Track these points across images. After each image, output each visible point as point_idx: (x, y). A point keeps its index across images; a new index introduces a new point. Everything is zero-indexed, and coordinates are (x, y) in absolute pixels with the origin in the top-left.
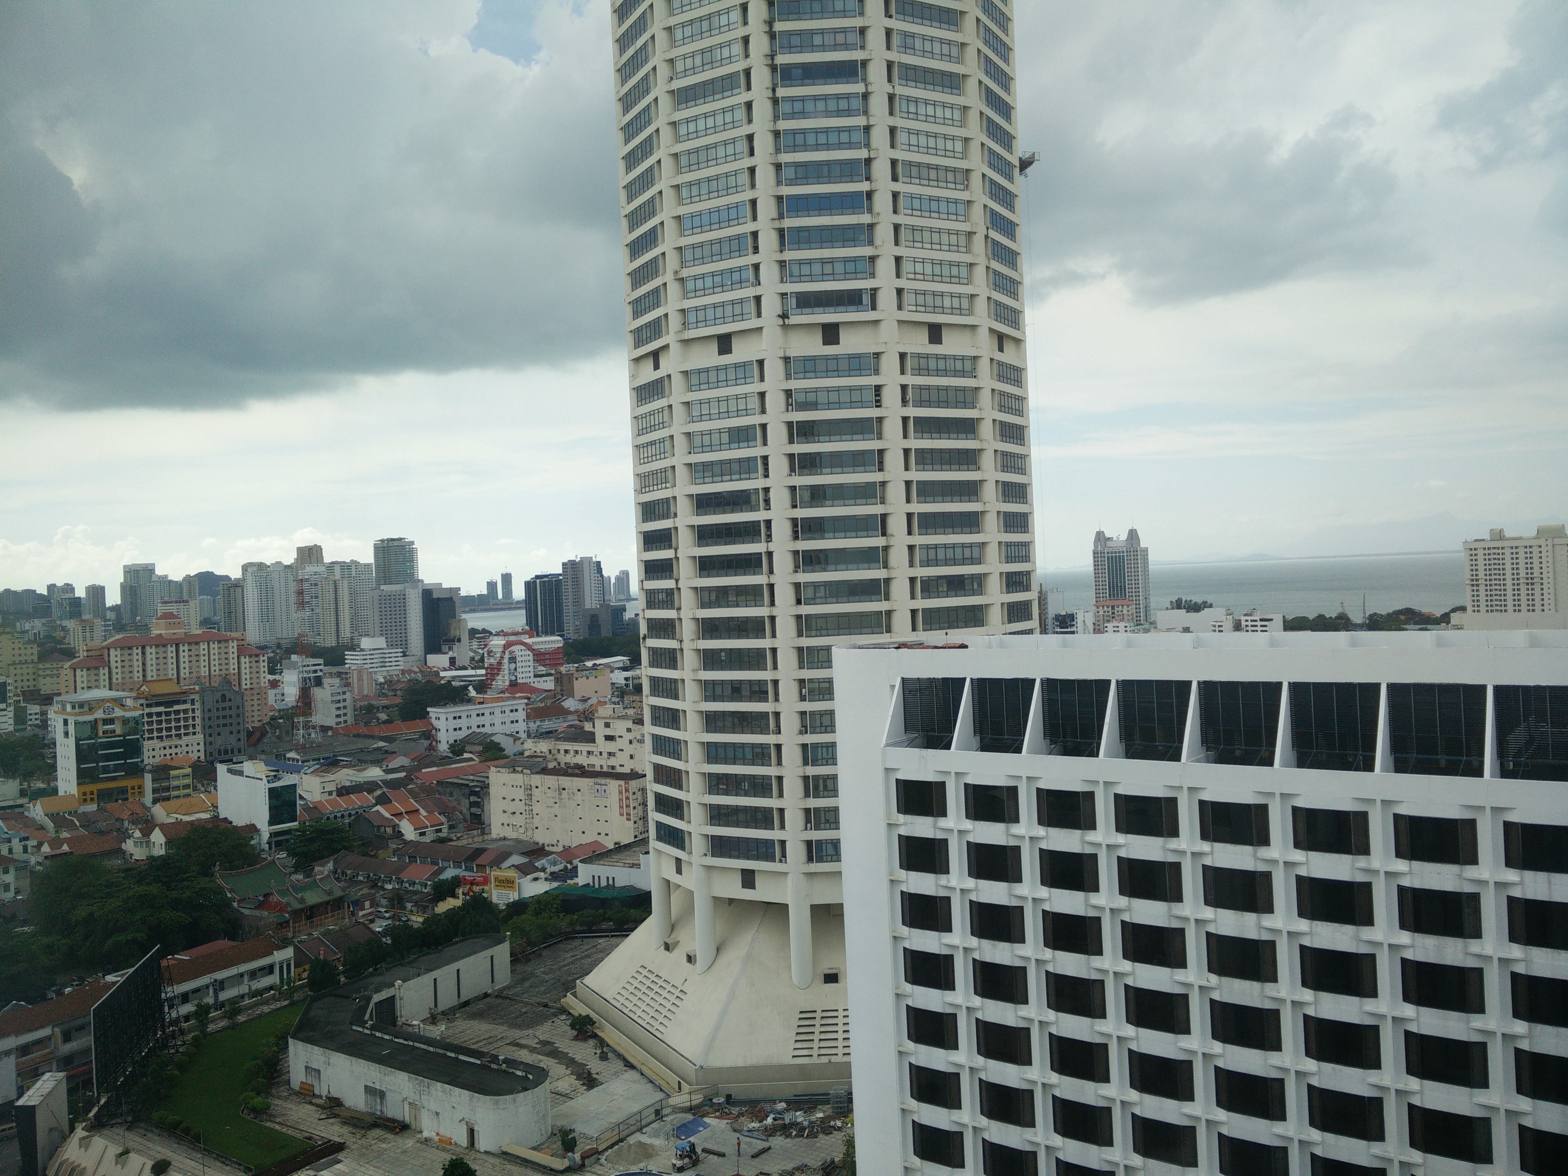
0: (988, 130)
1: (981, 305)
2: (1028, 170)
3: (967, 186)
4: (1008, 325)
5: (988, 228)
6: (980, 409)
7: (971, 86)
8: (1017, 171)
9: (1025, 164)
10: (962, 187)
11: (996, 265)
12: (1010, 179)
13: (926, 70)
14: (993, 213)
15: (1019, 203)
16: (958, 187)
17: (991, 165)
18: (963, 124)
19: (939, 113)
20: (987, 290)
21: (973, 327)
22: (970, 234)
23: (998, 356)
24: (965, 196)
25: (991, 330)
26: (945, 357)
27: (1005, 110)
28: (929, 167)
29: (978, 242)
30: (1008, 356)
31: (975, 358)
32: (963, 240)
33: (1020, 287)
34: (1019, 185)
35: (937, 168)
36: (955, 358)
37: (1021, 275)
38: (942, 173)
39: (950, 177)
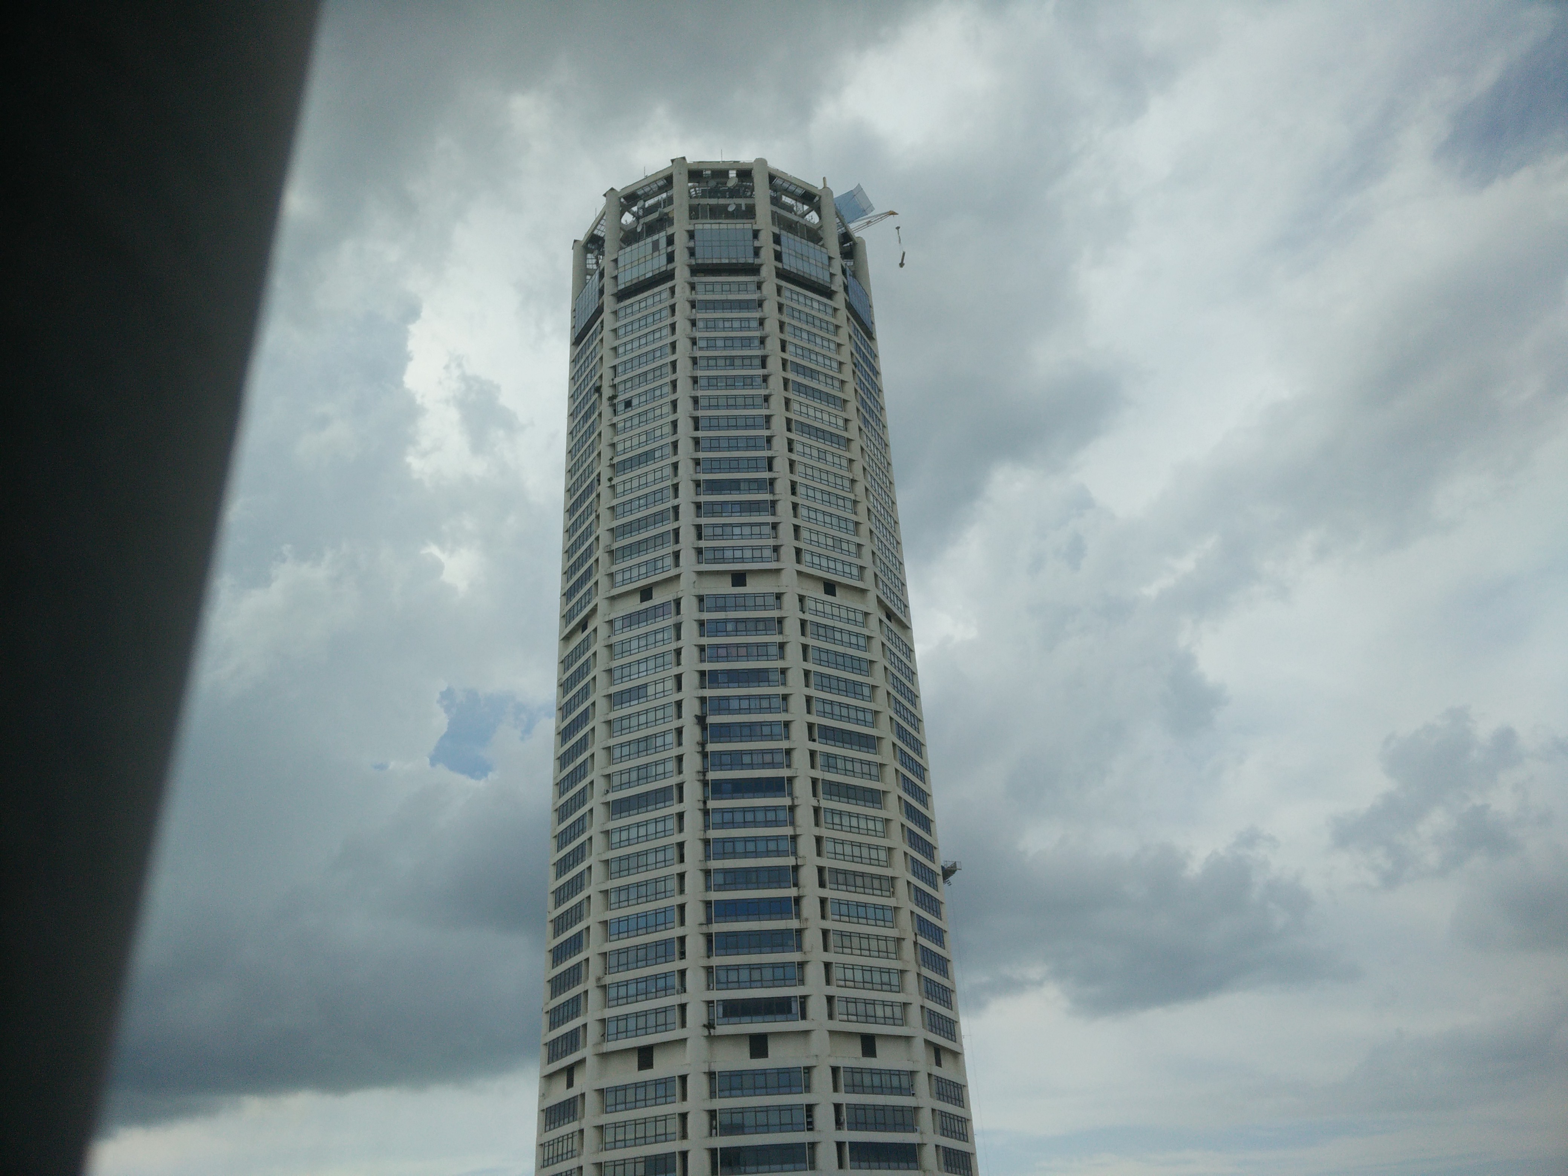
0: (910, 841)
1: (914, 1014)
2: (952, 879)
3: (893, 893)
4: (944, 1036)
5: (916, 934)
6: (921, 1133)
7: (892, 801)
8: (940, 879)
9: (948, 873)
10: (888, 894)
11: (927, 972)
12: (935, 887)
13: (848, 787)
14: (920, 919)
15: (944, 910)
16: (884, 893)
17: (915, 873)
18: (885, 834)
19: (863, 824)
20: (919, 998)
21: (908, 1039)
22: (899, 940)
23: (936, 1071)
24: (891, 902)
25: (927, 1042)
26: (880, 1072)
27: (926, 823)
28: (855, 874)
29: (908, 948)
30: (946, 1071)
31: (912, 1073)
32: (891, 946)
33: (953, 996)
34: (944, 892)
35: (863, 875)
36: (890, 1073)
37: (953, 983)
38: (868, 881)
39: (876, 883)
